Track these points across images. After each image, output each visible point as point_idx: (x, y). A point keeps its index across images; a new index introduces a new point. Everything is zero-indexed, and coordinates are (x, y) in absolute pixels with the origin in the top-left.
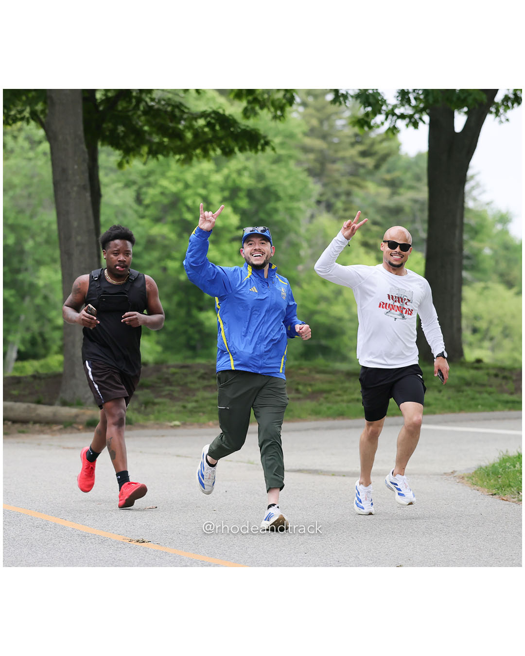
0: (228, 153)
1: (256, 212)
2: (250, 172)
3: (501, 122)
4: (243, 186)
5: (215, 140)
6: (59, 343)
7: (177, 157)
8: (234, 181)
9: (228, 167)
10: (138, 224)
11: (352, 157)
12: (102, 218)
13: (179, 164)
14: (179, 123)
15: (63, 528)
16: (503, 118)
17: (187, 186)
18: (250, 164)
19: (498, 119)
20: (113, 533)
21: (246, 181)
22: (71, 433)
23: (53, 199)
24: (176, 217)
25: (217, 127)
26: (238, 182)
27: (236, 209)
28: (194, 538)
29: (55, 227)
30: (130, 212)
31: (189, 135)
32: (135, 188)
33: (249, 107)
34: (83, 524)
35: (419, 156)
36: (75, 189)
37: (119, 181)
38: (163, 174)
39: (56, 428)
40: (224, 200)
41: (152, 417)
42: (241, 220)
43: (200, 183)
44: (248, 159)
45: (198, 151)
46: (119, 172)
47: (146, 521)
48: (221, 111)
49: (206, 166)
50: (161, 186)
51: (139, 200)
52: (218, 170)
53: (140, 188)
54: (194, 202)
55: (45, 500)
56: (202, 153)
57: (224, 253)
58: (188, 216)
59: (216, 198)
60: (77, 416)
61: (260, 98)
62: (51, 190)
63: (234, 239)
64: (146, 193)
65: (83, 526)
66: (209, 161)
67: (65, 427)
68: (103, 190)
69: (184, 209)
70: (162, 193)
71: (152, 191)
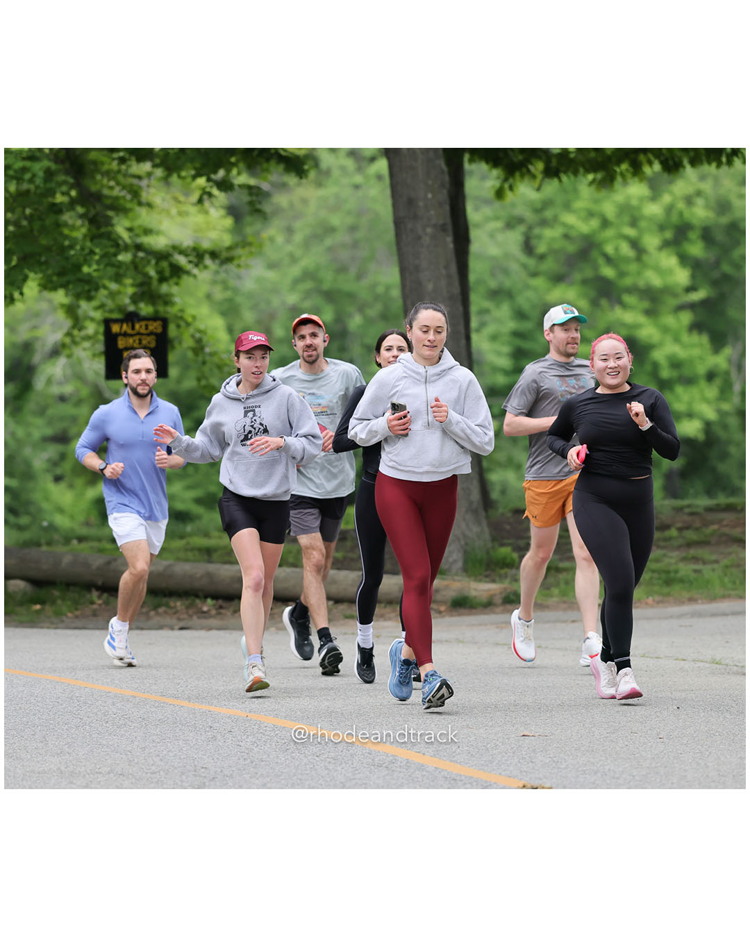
1: (717, 264)
2: (706, 199)
4: (695, 222)
7: (591, 177)
8: (681, 214)
9: (671, 193)
10: (527, 287)
12: (472, 277)
13: (593, 188)
15: (421, 768)
17: (605, 223)
18: (707, 187)
20: (500, 774)
21: (700, 213)
23: (394, 249)
24: (588, 273)
26: (687, 215)
27: (684, 259)
28: (630, 782)
30: (514, 267)
32: (522, 229)
34: (451, 761)
36: (429, 230)
37: (497, 218)
38: (567, 207)
40: (666, 244)
41: (555, 591)
42: (693, 277)
43: (626, 219)
44: (702, 178)
45: (624, 166)
46: (497, 204)
47: (551, 756)
49: (636, 191)
50: (565, 225)
51: (528, 248)
52: (654, 198)
53: (530, 228)
54: (617, 249)
55: (391, 723)
56: (631, 170)
57: (665, 330)
58: (608, 272)
59: (651, 241)
62: (391, 235)
63: (681, 308)
64: (539, 237)
65: (452, 764)
66: (641, 180)
68: (474, 234)
69: (601, 261)
70: (566, 236)
71: (549, 233)
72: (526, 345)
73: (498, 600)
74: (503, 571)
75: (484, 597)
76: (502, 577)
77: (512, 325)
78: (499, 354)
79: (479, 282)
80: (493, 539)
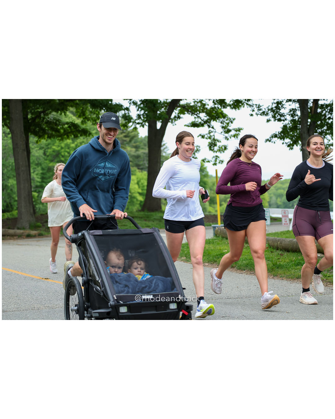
0: (76, 137)
3: (173, 125)
5: (72, 132)
6: (17, 206)
9: (77, 142)
11: (121, 138)
12: (31, 161)
14: (58, 126)
15: (18, 275)
16: (174, 124)
17: (62, 148)
19: (172, 124)
20: (36, 276)
22: (21, 239)
23: (13, 154)
25: (72, 128)
29: (14, 164)
30: (41, 158)
31: (62, 131)
32: (43, 149)
33: (84, 120)
34: (25, 273)
35: (145, 137)
36: (21, 151)
37: (37, 147)
38: (53, 145)
39: (15, 237)
43: (67, 147)
44: (84, 139)
45: (65, 136)
46: (37, 144)
48: (73, 122)
49: (69, 141)
50: (53, 149)
51: (45, 154)
52: (73, 143)
53: (45, 149)
54: (64, 154)
55: (11, 264)
60: (23, 233)
61: (87, 117)
64: (47, 151)
67: (19, 237)
68: (31, 151)
69: (61, 157)
70: (54, 151)
71: (49, 150)
72: (45, 176)
73: (37, 235)
74: (38, 228)
75: (34, 234)
76: (38, 230)
77: (41, 172)
78: (38, 178)
79: (34, 161)
80: (36, 221)
